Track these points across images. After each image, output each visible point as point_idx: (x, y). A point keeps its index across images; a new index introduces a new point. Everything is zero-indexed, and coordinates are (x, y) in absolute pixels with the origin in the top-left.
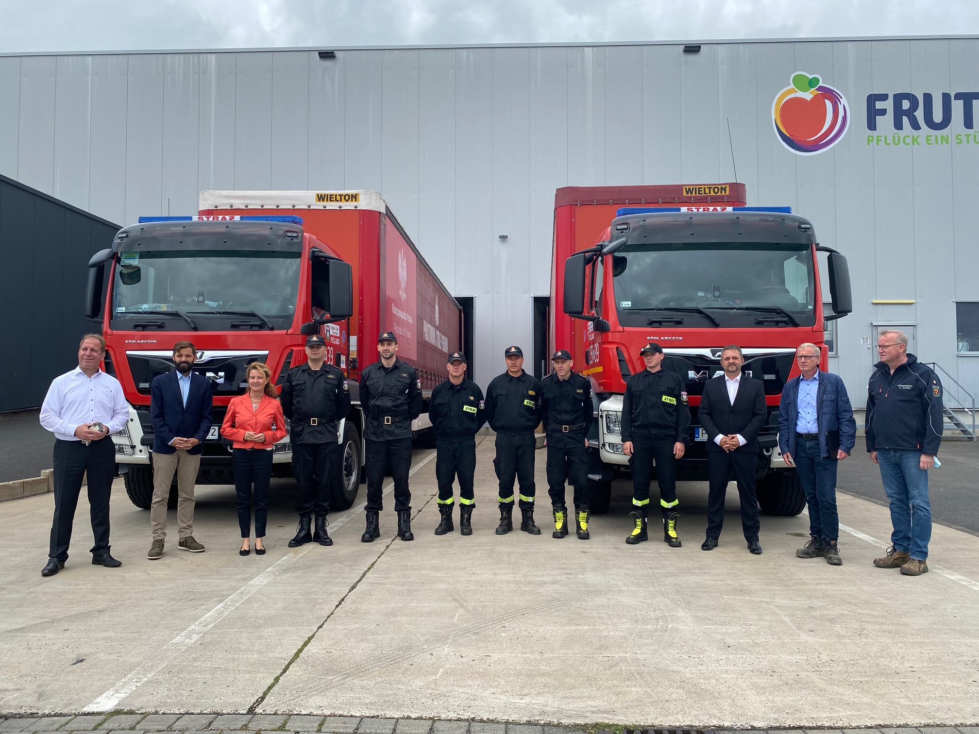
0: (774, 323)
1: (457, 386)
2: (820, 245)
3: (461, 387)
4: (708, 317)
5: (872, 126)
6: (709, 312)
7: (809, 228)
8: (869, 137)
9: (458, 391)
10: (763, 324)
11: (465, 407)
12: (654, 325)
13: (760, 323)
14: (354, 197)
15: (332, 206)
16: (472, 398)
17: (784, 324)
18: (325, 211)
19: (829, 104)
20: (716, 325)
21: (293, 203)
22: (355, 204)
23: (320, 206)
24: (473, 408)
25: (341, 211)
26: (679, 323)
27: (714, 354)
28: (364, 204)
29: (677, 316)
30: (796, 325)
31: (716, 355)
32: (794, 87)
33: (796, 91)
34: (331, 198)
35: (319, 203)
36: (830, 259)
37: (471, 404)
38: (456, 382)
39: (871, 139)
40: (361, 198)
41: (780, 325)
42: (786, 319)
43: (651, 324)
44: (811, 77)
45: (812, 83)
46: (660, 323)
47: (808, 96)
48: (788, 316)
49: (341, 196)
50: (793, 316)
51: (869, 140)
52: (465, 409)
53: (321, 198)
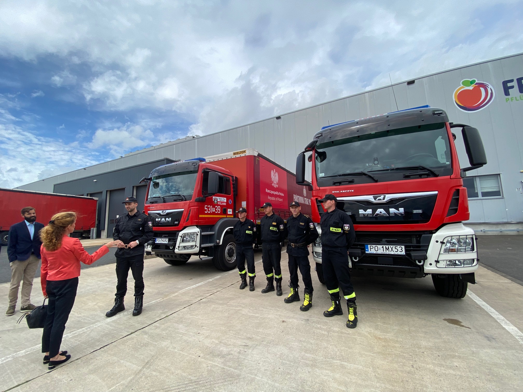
0: (418, 176)
1: (243, 222)
2: (454, 124)
3: (245, 223)
4: (370, 177)
5: (507, 93)
6: (371, 174)
7: (441, 113)
8: (506, 99)
9: (243, 224)
10: (410, 177)
11: (247, 231)
12: (336, 184)
13: (407, 177)
14: (245, 152)
15: (238, 156)
16: (250, 227)
17: (426, 176)
18: (236, 158)
19: (482, 89)
20: (376, 181)
21: (227, 157)
22: (245, 154)
23: (234, 157)
24: (250, 231)
25: (241, 157)
26: (351, 182)
27: (375, 198)
28: (247, 154)
29: (350, 178)
30: (436, 176)
31: (377, 199)
32: (463, 86)
33: (464, 87)
34: (237, 153)
35: (234, 156)
36: (463, 132)
37: (249, 230)
38: (243, 220)
39: (507, 99)
40: (247, 151)
41: (423, 176)
42: (427, 172)
43: (334, 184)
44: (471, 80)
45: (472, 82)
46: (340, 183)
47: (471, 88)
48: (428, 170)
49: (240, 152)
50: (432, 170)
51: (507, 100)
52: (247, 232)
53: (234, 154)
